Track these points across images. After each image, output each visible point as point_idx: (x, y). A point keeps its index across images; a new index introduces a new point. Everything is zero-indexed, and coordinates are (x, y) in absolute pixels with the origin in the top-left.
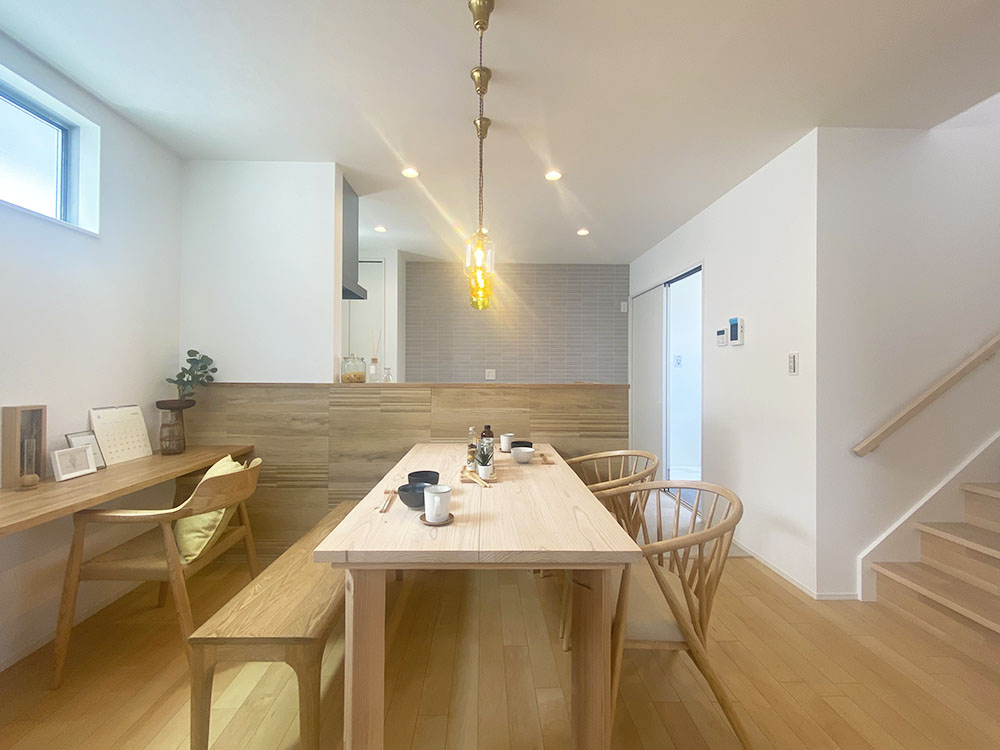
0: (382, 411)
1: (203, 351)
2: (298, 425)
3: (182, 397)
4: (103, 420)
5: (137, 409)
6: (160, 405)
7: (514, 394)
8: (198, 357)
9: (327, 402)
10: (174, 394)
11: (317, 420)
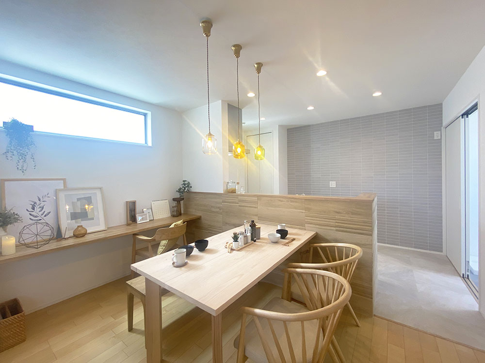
0: (239, 206)
1: (188, 180)
2: (214, 210)
3: (180, 196)
4: (155, 205)
5: (167, 201)
6: (174, 200)
7: (296, 202)
8: (186, 183)
9: (221, 201)
10: (178, 196)
11: (219, 208)
